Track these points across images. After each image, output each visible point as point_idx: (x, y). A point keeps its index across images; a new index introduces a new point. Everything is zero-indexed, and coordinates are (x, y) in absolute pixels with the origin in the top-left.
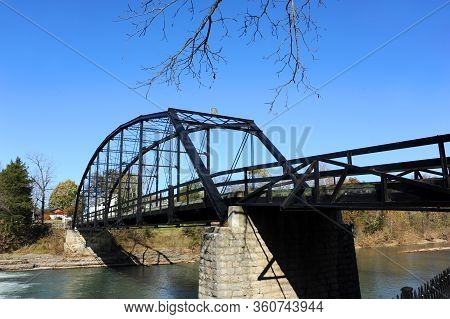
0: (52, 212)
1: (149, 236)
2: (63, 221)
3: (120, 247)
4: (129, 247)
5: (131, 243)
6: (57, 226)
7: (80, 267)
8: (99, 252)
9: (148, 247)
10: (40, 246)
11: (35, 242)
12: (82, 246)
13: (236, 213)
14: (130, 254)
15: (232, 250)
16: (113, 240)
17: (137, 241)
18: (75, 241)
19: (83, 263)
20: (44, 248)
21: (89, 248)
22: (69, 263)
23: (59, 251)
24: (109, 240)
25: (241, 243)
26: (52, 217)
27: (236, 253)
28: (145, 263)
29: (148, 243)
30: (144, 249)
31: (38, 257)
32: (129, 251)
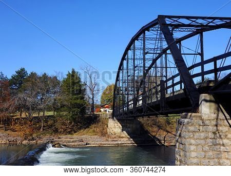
0: (103, 107)
1: (169, 123)
2: (108, 112)
3: (147, 132)
4: (154, 131)
5: (155, 129)
6: (103, 116)
7: (118, 146)
8: (132, 135)
9: (168, 132)
10: (91, 130)
11: (88, 127)
12: (120, 130)
13: (206, 101)
14: (154, 137)
15: (203, 135)
16: (142, 126)
17: (160, 127)
18: (114, 127)
19: (120, 142)
20: (94, 131)
21: (125, 132)
22: (110, 143)
23: (104, 134)
24: (138, 126)
25: (212, 128)
26: (102, 110)
27: (206, 138)
28: (166, 144)
29: (168, 129)
30: (165, 133)
31: (90, 138)
32: (154, 134)
